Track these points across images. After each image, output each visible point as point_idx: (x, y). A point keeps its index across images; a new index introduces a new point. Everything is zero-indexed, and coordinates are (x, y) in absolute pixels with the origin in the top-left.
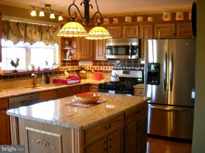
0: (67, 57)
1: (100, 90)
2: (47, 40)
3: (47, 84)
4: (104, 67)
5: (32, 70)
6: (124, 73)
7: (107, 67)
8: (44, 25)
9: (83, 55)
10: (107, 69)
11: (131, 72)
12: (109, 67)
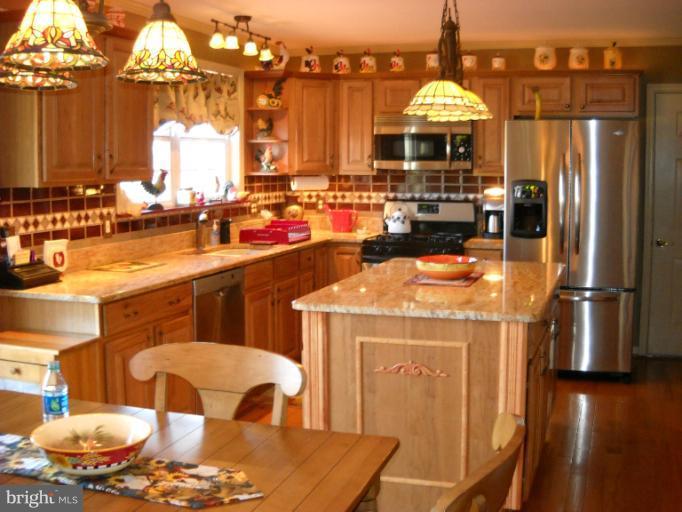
0: (262, 167)
1: (368, 257)
2: (219, 117)
3: (225, 245)
4: (357, 194)
5: (191, 205)
6: (420, 209)
7: (365, 194)
8: (211, 72)
9: (307, 161)
10: (365, 201)
11: (441, 206)
12: (374, 194)
